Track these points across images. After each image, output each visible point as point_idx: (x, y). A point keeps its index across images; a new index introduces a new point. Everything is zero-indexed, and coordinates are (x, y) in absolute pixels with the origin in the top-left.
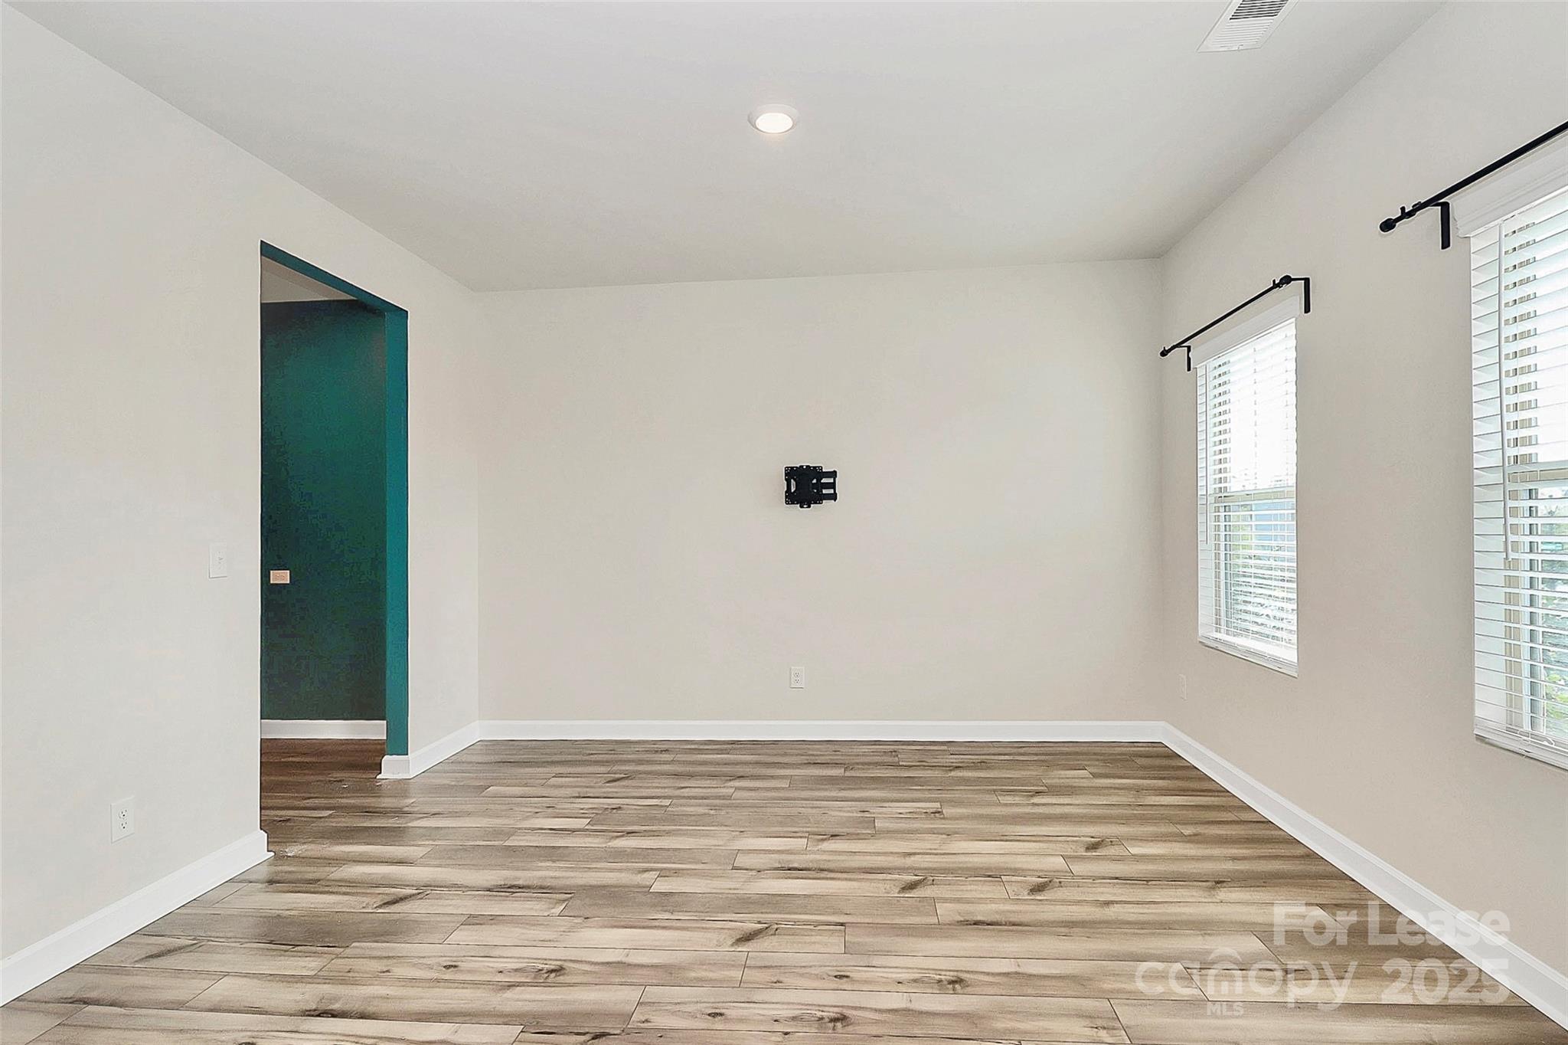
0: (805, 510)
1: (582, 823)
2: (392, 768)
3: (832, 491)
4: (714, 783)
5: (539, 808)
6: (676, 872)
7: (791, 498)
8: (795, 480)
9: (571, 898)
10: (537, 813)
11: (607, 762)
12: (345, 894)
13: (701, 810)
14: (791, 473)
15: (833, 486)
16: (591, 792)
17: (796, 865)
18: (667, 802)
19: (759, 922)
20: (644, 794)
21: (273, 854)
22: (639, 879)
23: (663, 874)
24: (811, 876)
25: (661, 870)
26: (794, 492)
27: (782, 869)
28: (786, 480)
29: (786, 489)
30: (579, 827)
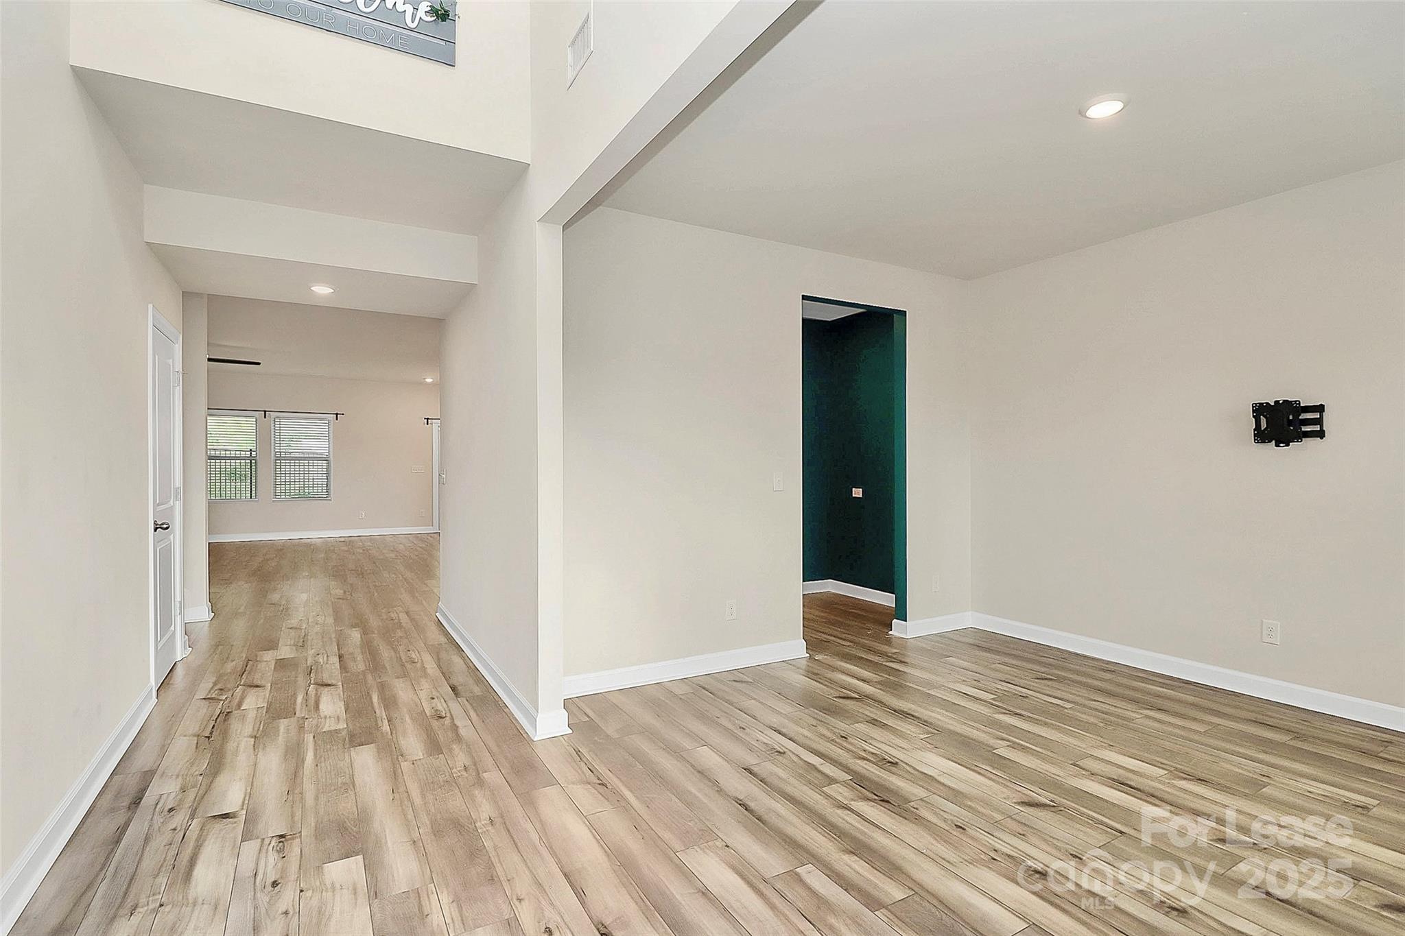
0: (1283, 449)
1: (988, 697)
2: (898, 629)
3: (1317, 428)
4: (1129, 706)
5: (968, 678)
6: (1024, 748)
7: (1261, 436)
8: (1264, 416)
9: (938, 734)
10: (964, 681)
11: (1050, 665)
12: (825, 685)
13: (1092, 720)
14: (1260, 410)
15: (1319, 421)
16: (1017, 681)
17: (1132, 783)
18: (1068, 705)
19: (1051, 801)
20: (1059, 696)
21: (808, 655)
22: (992, 742)
23: (1013, 746)
24: (1137, 795)
25: (1015, 743)
26: (1265, 429)
27: (1117, 781)
28: (1254, 416)
29: (1254, 427)
30: (984, 698)
